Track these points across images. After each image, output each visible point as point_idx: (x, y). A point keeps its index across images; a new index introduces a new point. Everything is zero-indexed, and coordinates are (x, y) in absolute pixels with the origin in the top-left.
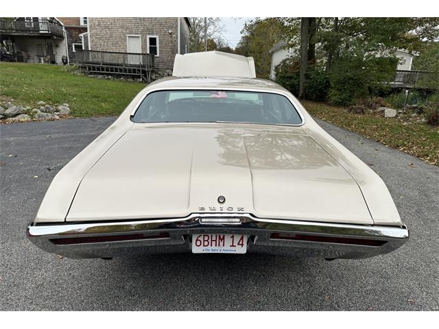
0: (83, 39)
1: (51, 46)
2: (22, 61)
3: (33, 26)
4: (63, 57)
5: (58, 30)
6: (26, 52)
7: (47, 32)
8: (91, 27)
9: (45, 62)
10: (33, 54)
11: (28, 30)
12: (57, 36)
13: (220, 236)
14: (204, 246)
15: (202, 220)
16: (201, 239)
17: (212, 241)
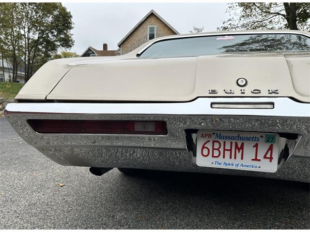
13: (236, 144)
14: (213, 156)
15: (213, 106)
16: (209, 146)
17: (225, 150)
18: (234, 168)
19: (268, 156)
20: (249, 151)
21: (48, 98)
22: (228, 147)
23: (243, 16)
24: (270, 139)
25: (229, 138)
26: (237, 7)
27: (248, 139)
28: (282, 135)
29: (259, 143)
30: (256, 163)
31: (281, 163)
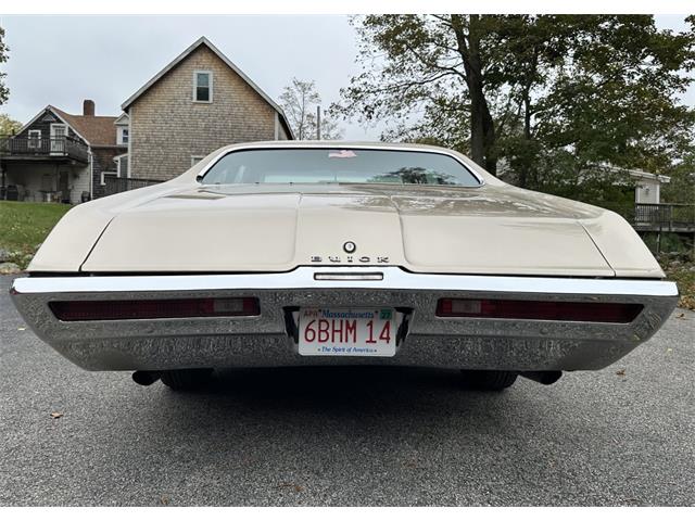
0: (119, 164)
1: (67, 176)
2: (16, 200)
3: (40, 146)
4: (84, 193)
5: (80, 152)
6: (24, 185)
7: (62, 154)
8: (133, 144)
9: (53, 199)
10: (35, 189)
11: (33, 152)
12: (78, 161)
13: (347, 322)
14: (320, 341)
15: (317, 277)
16: (315, 327)
17: (334, 331)
18: (345, 354)
19: (385, 336)
20: (363, 332)
21: (83, 270)
22: (337, 328)
23: (388, 71)
24: (386, 315)
25: (339, 315)
26: (375, 54)
27: (361, 316)
28: (399, 309)
29: (374, 320)
30: (371, 346)
31: (400, 344)
